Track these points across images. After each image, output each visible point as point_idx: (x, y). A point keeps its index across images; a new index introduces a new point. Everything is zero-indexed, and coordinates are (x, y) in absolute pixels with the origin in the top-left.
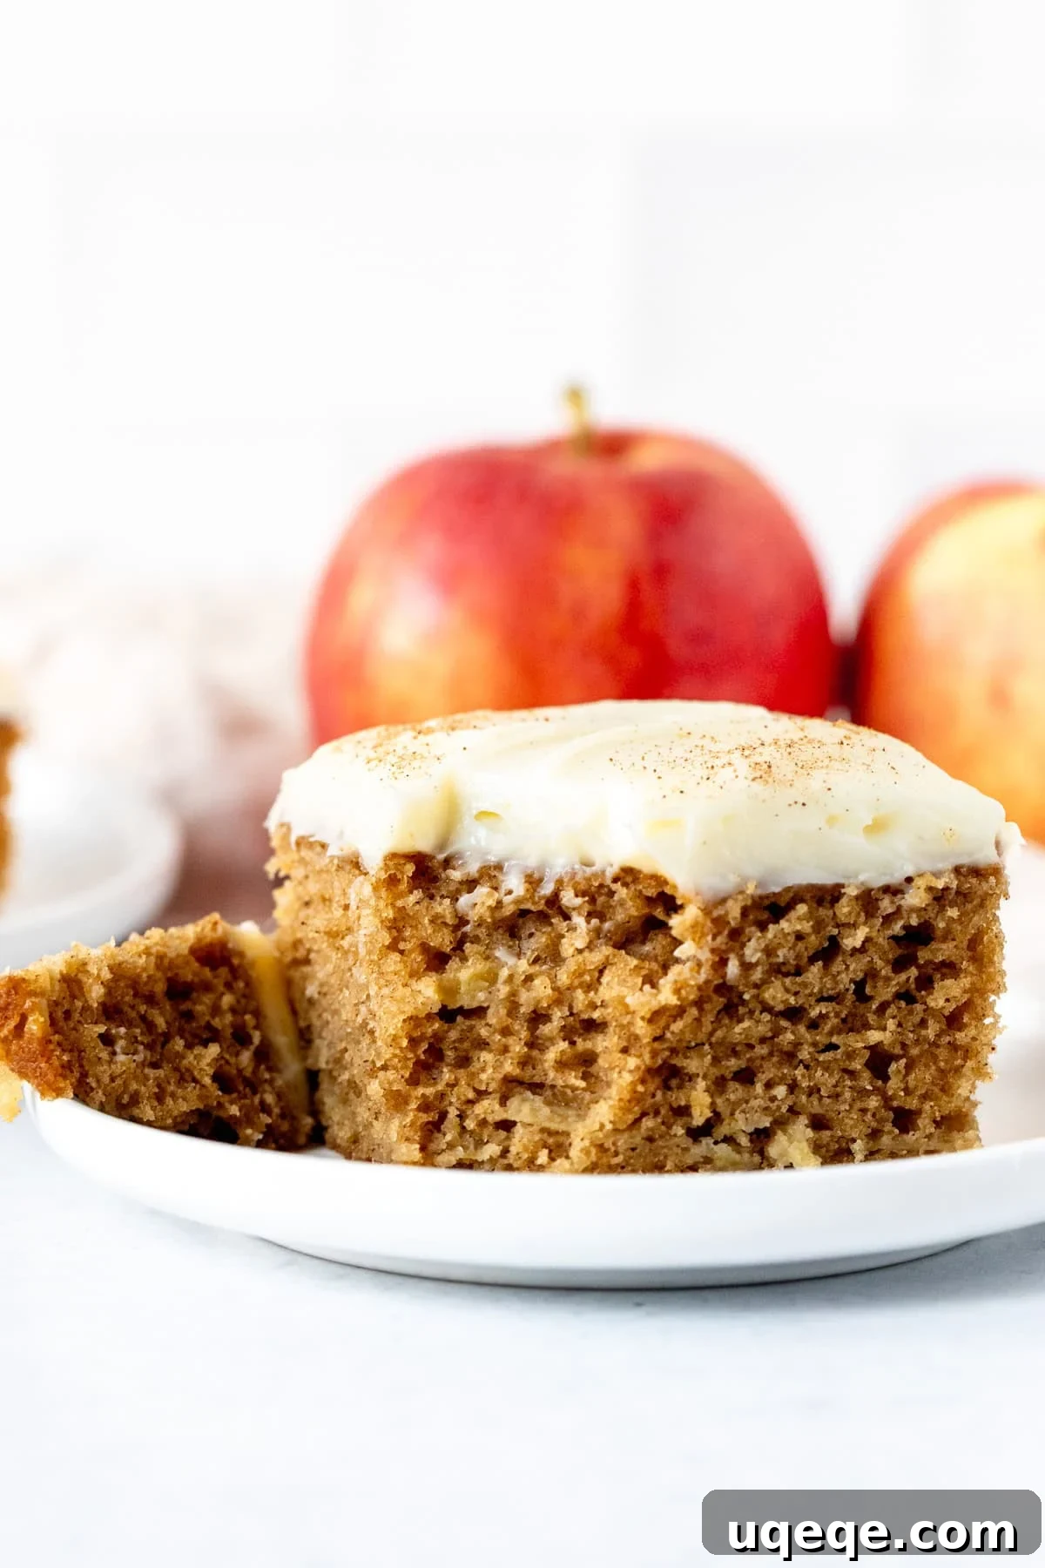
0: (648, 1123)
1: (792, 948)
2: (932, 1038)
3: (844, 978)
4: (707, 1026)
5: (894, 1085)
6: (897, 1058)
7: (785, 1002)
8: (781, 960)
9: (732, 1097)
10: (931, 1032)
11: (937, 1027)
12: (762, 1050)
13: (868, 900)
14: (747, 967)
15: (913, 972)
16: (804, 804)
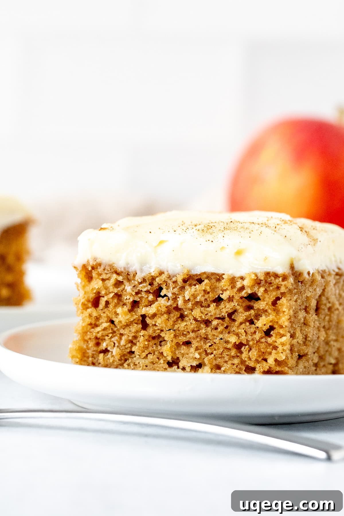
0: (150, 357)
1: (203, 296)
2: (258, 339)
3: (224, 310)
4: (171, 322)
5: (244, 356)
6: (245, 345)
7: (201, 317)
8: (198, 300)
9: (182, 352)
10: (257, 336)
11: (260, 335)
12: (192, 335)
13: (233, 281)
14: (186, 302)
15: (252, 312)
16: (212, 241)
